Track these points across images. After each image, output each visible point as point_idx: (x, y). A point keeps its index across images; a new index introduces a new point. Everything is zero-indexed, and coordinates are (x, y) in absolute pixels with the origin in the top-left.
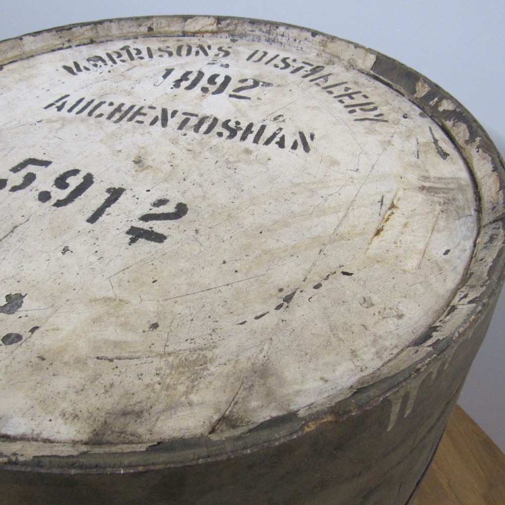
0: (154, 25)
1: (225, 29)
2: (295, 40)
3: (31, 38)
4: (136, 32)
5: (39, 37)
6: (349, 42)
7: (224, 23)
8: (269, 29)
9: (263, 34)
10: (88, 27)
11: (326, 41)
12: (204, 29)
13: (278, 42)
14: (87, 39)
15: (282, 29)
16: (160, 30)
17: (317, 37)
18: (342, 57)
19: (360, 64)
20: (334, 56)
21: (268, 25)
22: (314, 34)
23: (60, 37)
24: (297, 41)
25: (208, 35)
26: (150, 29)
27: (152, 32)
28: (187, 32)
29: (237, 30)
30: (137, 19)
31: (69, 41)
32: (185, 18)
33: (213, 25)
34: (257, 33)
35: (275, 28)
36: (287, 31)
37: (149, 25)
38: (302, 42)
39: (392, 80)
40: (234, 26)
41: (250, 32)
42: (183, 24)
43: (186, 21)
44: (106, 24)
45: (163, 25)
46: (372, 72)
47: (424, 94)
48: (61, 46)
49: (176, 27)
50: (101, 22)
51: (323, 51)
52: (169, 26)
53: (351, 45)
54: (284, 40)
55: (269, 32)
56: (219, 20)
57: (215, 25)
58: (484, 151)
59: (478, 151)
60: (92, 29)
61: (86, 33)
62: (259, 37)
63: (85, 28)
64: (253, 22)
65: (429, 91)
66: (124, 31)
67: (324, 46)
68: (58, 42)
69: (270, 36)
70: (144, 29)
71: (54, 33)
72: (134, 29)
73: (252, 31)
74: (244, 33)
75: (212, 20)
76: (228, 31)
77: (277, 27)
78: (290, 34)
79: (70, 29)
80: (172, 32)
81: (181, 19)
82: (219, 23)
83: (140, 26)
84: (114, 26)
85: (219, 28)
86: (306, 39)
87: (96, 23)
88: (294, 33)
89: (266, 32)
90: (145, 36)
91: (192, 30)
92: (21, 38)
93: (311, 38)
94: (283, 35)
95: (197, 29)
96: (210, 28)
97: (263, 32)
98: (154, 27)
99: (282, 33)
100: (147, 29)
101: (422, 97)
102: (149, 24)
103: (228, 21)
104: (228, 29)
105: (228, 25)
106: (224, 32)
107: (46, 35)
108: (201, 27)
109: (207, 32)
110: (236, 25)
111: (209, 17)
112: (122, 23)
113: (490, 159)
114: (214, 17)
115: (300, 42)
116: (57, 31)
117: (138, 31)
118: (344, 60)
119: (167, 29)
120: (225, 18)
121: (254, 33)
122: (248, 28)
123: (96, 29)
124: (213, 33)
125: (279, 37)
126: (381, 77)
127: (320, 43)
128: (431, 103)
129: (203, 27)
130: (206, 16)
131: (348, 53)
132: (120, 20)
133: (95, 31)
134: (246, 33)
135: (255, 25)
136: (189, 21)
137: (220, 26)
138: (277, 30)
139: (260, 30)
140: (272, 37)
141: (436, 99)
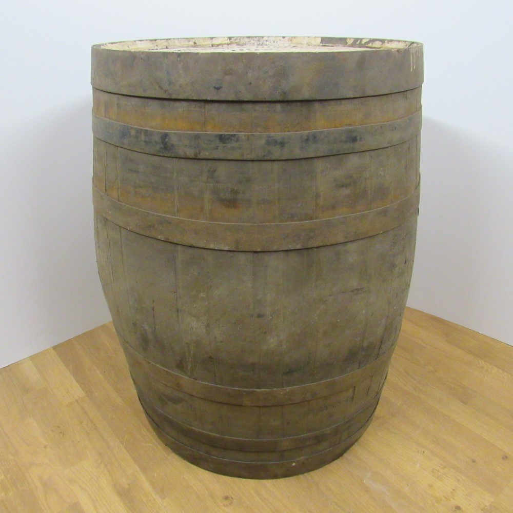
1: (234, 42)
3: (139, 42)
4: (188, 44)
5: (142, 42)
6: (305, 37)
7: (233, 39)
10: (164, 41)
11: (291, 39)
12: (223, 43)
13: (264, 45)
14: (165, 46)
15: (265, 39)
16: (200, 44)
17: (286, 38)
18: (303, 43)
19: (314, 43)
20: (298, 44)
21: (258, 38)
22: (284, 37)
24: (275, 42)
26: (195, 43)
28: (214, 45)
30: (187, 38)
31: (157, 46)
32: (212, 38)
34: (252, 42)
35: (261, 38)
39: (333, 44)
40: (238, 40)
43: (212, 40)
44: (172, 40)
45: (201, 42)
46: (321, 44)
47: (352, 42)
48: (153, 48)
50: (170, 39)
51: (292, 43)
52: (204, 41)
54: (268, 43)
55: (259, 41)
56: (230, 38)
60: (166, 42)
63: (162, 41)
64: (249, 37)
65: (354, 41)
66: (182, 44)
67: (291, 41)
70: (192, 43)
71: (149, 41)
75: (226, 39)
76: (236, 43)
77: (263, 38)
79: (156, 41)
80: (206, 45)
81: (209, 39)
82: (230, 40)
83: (189, 42)
84: (176, 41)
85: (231, 42)
86: (280, 41)
87: (167, 39)
88: (272, 39)
89: (257, 41)
90: (193, 47)
91: (217, 43)
92: (135, 41)
93: (283, 39)
94: (267, 41)
95: (219, 43)
96: (226, 42)
97: (255, 41)
98: (196, 42)
101: (352, 44)
102: (194, 41)
103: (235, 38)
105: (236, 40)
107: (145, 41)
108: (221, 42)
109: (225, 44)
110: (240, 39)
111: (224, 37)
112: (180, 40)
114: (227, 37)
115: (277, 42)
119: (203, 43)
120: (233, 37)
121: (250, 42)
122: (247, 40)
123: (168, 42)
124: (228, 44)
125: (265, 42)
126: (327, 45)
127: (288, 40)
128: (357, 43)
130: (222, 37)
131: (306, 41)
132: (178, 39)
134: (246, 42)
135: (250, 39)
136: (214, 39)
140: (261, 43)
141: (359, 41)
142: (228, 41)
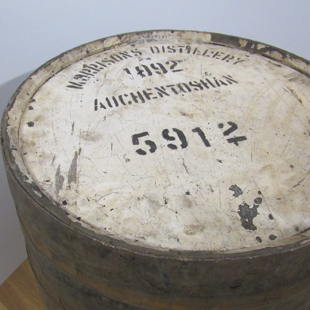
0: (89, 49)
1: (124, 41)
2: (163, 37)
4: (82, 56)
6: (193, 31)
7: (123, 38)
8: (147, 35)
9: (145, 38)
10: (58, 60)
11: (181, 34)
12: (114, 44)
13: (154, 40)
14: (60, 67)
15: (155, 33)
16: (93, 51)
17: (175, 32)
19: (204, 40)
20: (188, 40)
21: (147, 33)
22: (173, 31)
23: (48, 71)
24: (165, 37)
25: (117, 46)
26: (88, 52)
27: (89, 53)
28: (106, 48)
29: (131, 40)
30: (78, 47)
31: (53, 72)
32: (102, 40)
33: (118, 40)
34: (142, 38)
35: (151, 33)
36: (158, 34)
37: (86, 50)
38: (167, 37)
39: (224, 43)
40: (129, 38)
41: (138, 39)
42: (102, 44)
43: (103, 42)
44: (65, 55)
45: (93, 48)
46: (212, 42)
47: (245, 45)
48: (50, 76)
49: (100, 47)
50: (62, 56)
51: (181, 39)
52: (96, 47)
53: (194, 33)
54: (157, 38)
55: (148, 37)
56: (120, 37)
57: (119, 40)
58: (295, 59)
59: (292, 60)
60: (60, 61)
61: (58, 64)
62: (143, 40)
63: (56, 62)
64: (138, 33)
65: (248, 43)
66: (76, 57)
67: (181, 36)
68: (48, 74)
69: (149, 38)
70: (84, 53)
72: (80, 54)
73: (139, 38)
74: (135, 40)
75: (116, 38)
76: (126, 42)
77: (152, 33)
78: (160, 35)
79: (50, 64)
80: (99, 50)
81: (100, 42)
82: (120, 39)
83: (82, 51)
84: (69, 55)
85: (121, 41)
86: (169, 35)
87: (60, 57)
88: (161, 34)
89: (147, 37)
90: (87, 56)
91: (109, 46)
92: (30, 78)
93: (172, 34)
94: (156, 36)
95: (111, 45)
96: (117, 43)
97: (145, 37)
98: (89, 50)
99: (155, 35)
100: (86, 52)
101: (245, 46)
103: (125, 36)
104: (126, 40)
105: (126, 38)
106: (125, 42)
107: (40, 72)
108: (112, 43)
109: (116, 45)
110: (130, 37)
111: (114, 36)
112: (72, 52)
113: (301, 61)
114: (116, 36)
115: (166, 37)
116: (44, 68)
117: (82, 55)
118: (194, 40)
119: (96, 49)
120: (123, 35)
121: (140, 39)
122: (136, 37)
123: (62, 60)
124: (119, 45)
125: (154, 38)
126: (218, 43)
127: (177, 35)
128: (252, 47)
129: (113, 43)
130: (112, 37)
131: (195, 37)
132: (70, 51)
133: (62, 62)
134: (136, 40)
135: (139, 35)
136: (105, 41)
137: (121, 40)
138: (152, 34)
139: (143, 36)
140: (150, 38)
141: (253, 45)
142: (119, 42)
